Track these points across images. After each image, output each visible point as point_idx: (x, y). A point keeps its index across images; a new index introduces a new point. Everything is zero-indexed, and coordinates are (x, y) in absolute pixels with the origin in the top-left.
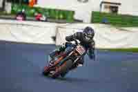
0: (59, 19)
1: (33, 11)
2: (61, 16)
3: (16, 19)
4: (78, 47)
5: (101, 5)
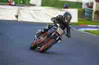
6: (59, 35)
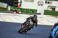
0: (30, 13)
1: (19, 9)
2: (31, 12)
3: (13, 13)
4: (30, 22)
5: (48, 7)
6: (31, 25)
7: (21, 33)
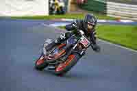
7: (60, 74)
